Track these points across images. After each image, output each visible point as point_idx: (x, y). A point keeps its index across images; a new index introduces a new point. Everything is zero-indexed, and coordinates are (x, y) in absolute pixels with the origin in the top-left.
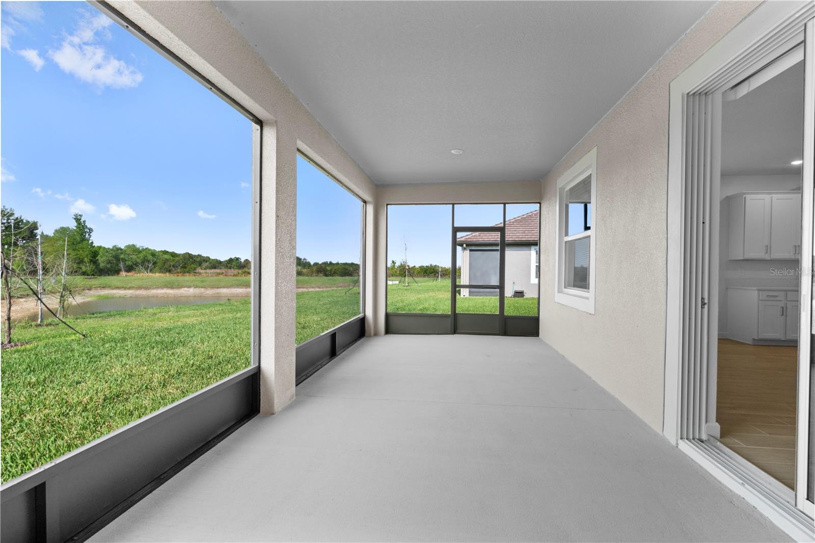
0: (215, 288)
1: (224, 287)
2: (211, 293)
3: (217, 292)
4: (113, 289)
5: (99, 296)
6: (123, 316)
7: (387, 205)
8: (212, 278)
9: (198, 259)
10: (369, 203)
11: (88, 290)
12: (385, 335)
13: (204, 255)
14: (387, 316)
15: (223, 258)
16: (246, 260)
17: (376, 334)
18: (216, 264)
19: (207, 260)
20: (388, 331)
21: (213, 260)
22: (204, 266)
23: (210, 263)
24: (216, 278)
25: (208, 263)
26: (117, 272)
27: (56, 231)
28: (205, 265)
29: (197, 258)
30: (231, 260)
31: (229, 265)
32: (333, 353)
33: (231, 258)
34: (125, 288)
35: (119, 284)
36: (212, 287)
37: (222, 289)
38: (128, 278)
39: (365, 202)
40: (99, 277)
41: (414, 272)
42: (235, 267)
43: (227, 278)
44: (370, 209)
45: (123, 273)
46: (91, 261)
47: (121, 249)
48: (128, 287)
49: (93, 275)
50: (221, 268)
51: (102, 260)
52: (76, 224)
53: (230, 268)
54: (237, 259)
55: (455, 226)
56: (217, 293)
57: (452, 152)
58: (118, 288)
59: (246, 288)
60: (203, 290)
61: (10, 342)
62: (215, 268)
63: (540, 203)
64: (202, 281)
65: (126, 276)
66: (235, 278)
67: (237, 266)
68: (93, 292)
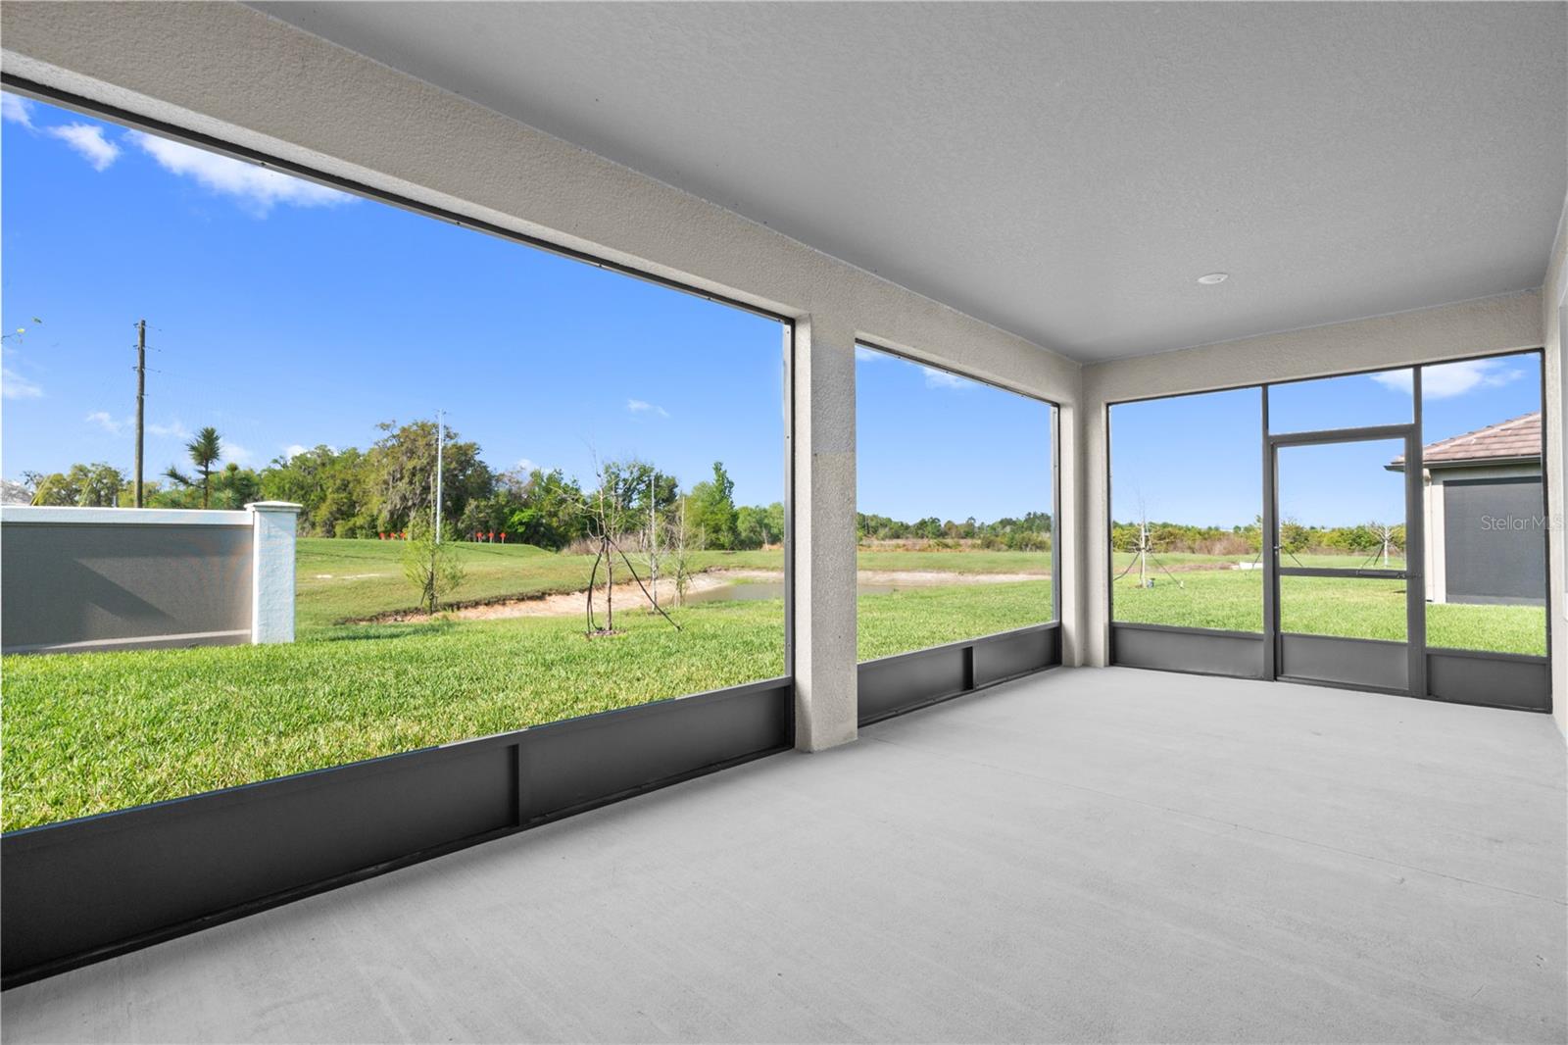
0: (889, 570)
1: (902, 570)
2: (882, 580)
3: (891, 578)
4: (753, 570)
5: (737, 580)
6: (741, 609)
7: (1108, 405)
8: (885, 554)
9: (873, 524)
10: (1065, 405)
11: (726, 570)
12: (1106, 666)
13: (883, 515)
14: (1114, 631)
15: (912, 520)
16: (949, 522)
17: (1087, 663)
18: (899, 531)
19: (885, 523)
20: (1115, 659)
21: (895, 523)
22: (881, 535)
23: (891, 529)
24: (891, 554)
25: (887, 529)
26: (759, 545)
27: (695, 488)
28: (882, 532)
29: (872, 520)
30: (923, 524)
31: (920, 532)
32: (968, 683)
33: (923, 520)
34: (767, 569)
35: (759, 562)
36: (885, 570)
37: (900, 573)
38: (772, 553)
39: (1057, 405)
40: (738, 552)
41: (1320, 543)
42: (930, 536)
43: (909, 555)
44: (1068, 418)
45: (766, 546)
46: (730, 528)
47: (765, 511)
48: (771, 567)
49: (732, 549)
50: (907, 538)
51: (744, 526)
52: (715, 477)
53: (922, 537)
54: (934, 521)
55: (1272, 433)
56: (893, 580)
57: (1202, 280)
58: (759, 568)
59: (937, 573)
60: (870, 574)
61: (610, 629)
62: (898, 537)
63: (1542, 351)
64: (870, 560)
65: (770, 550)
66: (924, 554)
67: (933, 533)
68: (731, 574)
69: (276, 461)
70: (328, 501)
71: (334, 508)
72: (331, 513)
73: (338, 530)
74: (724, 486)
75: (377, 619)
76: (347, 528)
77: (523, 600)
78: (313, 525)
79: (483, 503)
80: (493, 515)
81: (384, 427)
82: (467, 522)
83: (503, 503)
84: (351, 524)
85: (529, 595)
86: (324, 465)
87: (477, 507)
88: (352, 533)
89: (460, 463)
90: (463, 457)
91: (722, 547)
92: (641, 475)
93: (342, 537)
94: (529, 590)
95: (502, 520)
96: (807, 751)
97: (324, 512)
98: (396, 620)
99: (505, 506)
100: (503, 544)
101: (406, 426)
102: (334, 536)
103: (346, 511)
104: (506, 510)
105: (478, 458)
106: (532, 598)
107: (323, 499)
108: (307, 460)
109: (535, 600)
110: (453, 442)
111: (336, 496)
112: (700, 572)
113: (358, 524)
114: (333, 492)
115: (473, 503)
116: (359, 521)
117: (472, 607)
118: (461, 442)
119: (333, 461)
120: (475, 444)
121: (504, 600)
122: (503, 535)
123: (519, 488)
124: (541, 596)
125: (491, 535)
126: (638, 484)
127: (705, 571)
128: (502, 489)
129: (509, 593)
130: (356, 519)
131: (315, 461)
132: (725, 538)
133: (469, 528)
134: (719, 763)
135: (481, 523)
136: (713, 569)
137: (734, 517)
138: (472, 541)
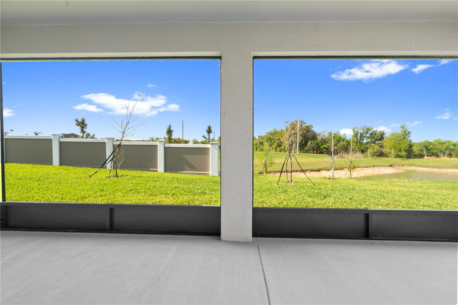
4: (416, 167)
5: (407, 170)
11: (402, 166)
26: (422, 157)
34: (424, 167)
40: (410, 159)
45: (426, 157)
48: (427, 166)
49: (407, 158)
51: (416, 149)
52: (401, 130)
61: (291, 182)
65: (428, 159)
68: (404, 168)
69: (266, 133)
70: (276, 143)
71: (277, 144)
72: (276, 146)
73: (278, 150)
74: (406, 134)
75: (269, 173)
76: (280, 149)
77: (312, 171)
78: (273, 148)
79: (313, 142)
80: (316, 145)
81: (287, 122)
82: (308, 148)
83: (319, 142)
84: (280, 148)
85: (314, 170)
86: (275, 133)
87: (311, 143)
88: (280, 151)
89: (307, 131)
90: (308, 129)
91: (402, 157)
92: (367, 131)
93: (279, 152)
94: (315, 168)
95: (319, 147)
96: (220, 239)
97: (274, 146)
98: (273, 174)
99: (320, 143)
100: (318, 154)
101: (293, 122)
102: (277, 151)
103: (279, 145)
104: (320, 144)
105: (312, 129)
106: (315, 171)
107: (274, 142)
108: (271, 132)
109: (316, 171)
110: (305, 125)
111: (277, 141)
112: (388, 166)
113: (282, 149)
114: (277, 140)
115: (310, 142)
116: (282, 148)
117: (296, 172)
118: (307, 125)
119: (277, 132)
120: (311, 125)
121: (306, 171)
122: (318, 152)
123: (325, 137)
124: (319, 170)
125: (315, 151)
126: (366, 134)
127: (391, 166)
128: (319, 138)
129: (308, 169)
130: (282, 147)
131: (273, 133)
132: (404, 153)
133: (309, 150)
134: (183, 232)
135: (312, 148)
136: (395, 165)
137: (411, 146)
138: (310, 153)
